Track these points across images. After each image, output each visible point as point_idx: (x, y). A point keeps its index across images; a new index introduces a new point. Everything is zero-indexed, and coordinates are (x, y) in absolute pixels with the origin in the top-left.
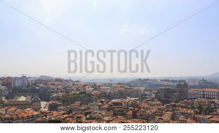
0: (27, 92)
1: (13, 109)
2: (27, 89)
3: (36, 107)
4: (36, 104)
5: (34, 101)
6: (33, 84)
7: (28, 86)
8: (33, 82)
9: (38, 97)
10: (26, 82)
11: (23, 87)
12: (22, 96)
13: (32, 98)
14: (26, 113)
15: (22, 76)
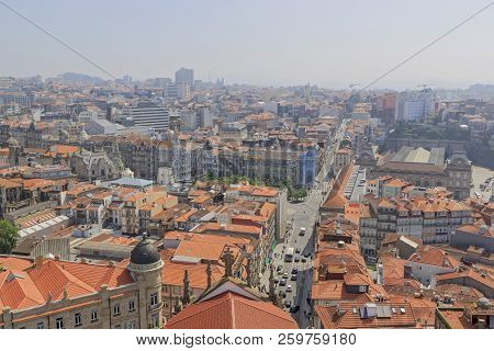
0: (434, 136)
1: (397, 183)
2: (434, 129)
3: (458, 184)
4: (458, 175)
5: (452, 168)
6: (450, 115)
7: (437, 120)
8: (451, 109)
9: (464, 157)
10: (433, 107)
11: (422, 121)
12: (421, 149)
13: (446, 156)
14: (431, 202)
15: (421, 88)
